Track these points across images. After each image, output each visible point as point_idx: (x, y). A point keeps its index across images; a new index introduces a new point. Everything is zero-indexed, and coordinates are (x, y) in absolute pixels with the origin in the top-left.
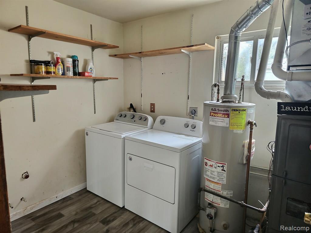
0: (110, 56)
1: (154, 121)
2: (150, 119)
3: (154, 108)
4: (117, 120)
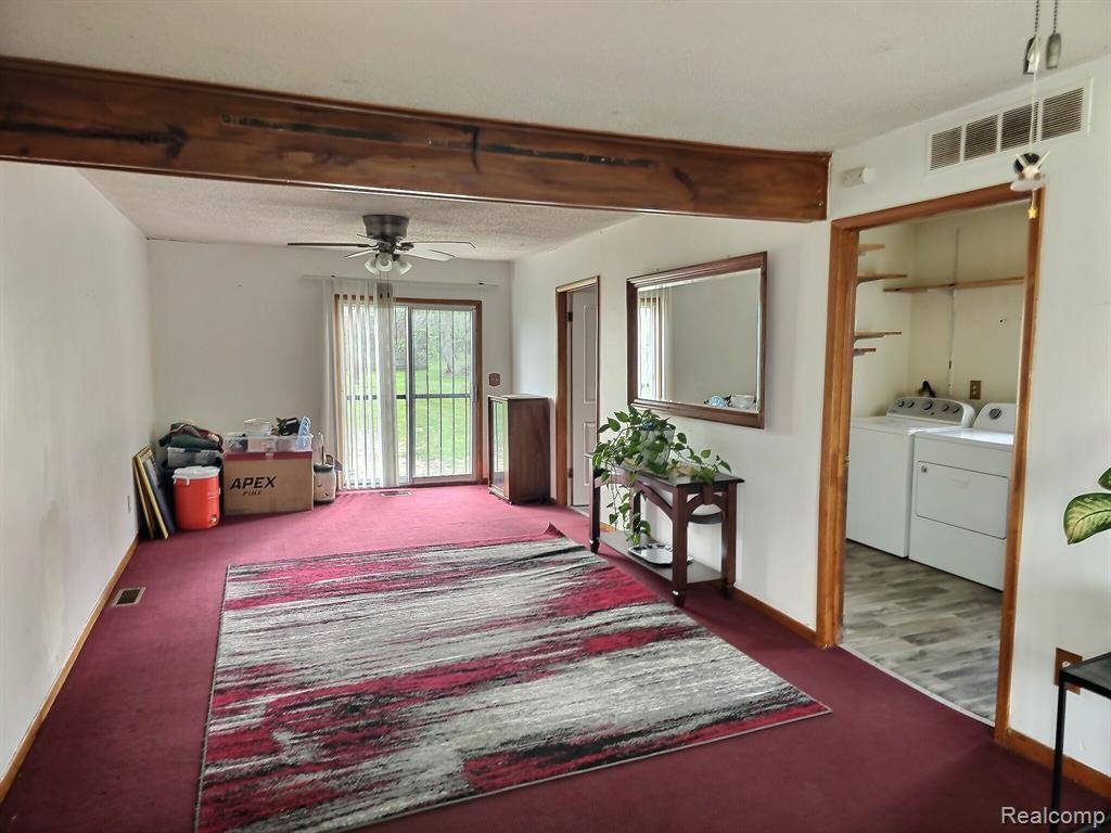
0: (886, 290)
1: (977, 412)
2: (968, 411)
3: (979, 389)
4: (894, 412)
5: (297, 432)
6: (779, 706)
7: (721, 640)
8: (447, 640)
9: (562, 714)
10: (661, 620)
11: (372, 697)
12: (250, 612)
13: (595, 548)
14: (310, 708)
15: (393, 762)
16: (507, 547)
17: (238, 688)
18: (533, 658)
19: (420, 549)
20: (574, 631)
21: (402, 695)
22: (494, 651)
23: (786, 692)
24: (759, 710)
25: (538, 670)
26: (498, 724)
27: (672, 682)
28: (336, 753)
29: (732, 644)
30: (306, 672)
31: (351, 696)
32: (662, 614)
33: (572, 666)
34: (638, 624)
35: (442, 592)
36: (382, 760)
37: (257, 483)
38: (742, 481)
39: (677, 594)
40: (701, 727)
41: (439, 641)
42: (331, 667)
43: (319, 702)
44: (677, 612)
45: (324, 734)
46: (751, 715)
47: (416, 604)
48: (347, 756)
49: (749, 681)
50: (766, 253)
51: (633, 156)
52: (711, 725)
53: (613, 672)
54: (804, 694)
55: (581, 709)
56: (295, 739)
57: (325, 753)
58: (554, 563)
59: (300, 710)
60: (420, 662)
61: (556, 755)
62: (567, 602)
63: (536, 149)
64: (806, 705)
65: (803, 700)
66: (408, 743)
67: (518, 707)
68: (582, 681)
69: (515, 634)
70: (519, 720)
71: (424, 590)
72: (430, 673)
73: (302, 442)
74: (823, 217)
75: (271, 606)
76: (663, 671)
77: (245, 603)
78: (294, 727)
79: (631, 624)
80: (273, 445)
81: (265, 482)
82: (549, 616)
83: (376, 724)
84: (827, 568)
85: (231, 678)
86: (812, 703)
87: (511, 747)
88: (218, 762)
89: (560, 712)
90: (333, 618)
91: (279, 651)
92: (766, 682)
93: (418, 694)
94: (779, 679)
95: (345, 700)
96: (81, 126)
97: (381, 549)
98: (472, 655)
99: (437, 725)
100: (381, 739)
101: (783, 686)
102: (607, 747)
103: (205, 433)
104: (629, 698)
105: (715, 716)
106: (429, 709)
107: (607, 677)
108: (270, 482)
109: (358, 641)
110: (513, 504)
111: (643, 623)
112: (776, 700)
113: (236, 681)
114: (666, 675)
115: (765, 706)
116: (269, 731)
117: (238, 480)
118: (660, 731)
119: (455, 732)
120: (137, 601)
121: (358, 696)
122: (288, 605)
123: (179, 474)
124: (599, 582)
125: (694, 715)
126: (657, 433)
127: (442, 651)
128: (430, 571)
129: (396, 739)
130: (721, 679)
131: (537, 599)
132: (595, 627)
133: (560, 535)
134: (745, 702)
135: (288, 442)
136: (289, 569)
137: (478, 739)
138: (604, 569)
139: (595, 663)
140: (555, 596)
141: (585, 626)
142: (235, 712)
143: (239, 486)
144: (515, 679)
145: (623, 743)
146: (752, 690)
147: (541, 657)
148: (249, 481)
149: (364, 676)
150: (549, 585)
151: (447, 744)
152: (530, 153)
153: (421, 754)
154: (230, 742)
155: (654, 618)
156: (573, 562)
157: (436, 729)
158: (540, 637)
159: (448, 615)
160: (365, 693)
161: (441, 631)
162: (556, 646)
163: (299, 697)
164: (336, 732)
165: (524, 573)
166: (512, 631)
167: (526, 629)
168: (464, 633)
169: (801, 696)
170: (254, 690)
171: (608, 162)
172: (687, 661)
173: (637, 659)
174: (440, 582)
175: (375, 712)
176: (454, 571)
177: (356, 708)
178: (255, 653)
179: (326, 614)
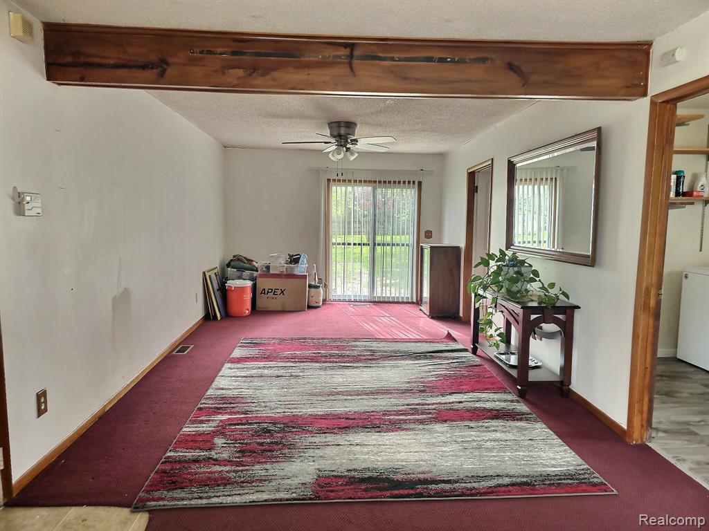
5: (298, 263)
6: (570, 482)
7: (544, 426)
8: (345, 397)
9: (399, 458)
10: (502, 405)
11: (282, 426)
12: (239, 366)
13: (474, 351)
14: (243, 427)
15: (273, 469)
16: (414, 344)
17: (211, 408)
18: (397, 417)
19: (356, 340)
20: (434, 404)
21: (300, 427)
22: (372, 409)
23: (582, 472)
24: (552, 482)
25: (395, 426)
26: (352, 457)
27: (491, 450)
28: (243, 456)
29: (552, 430)
30: (252, 405)
31: (269, 423)
32: (505, 401)
33: (421, 427)
34: (484, 406)
35: (357, 367)
36: (268, 466)
37: (275, 292)
38: (579, 308)
39: (520, 388)
40: (499, 486)
41: (341, 397)
42: (268, 404)
43: (251, 424)
44: (518, 401)
45: (242, 444)
46: (545, 484)
47: (337, 373)
48: (249, 460)
49: (554, 459)
50: (599, 129)
51: (473, 56)
52: (508, 485)
53: (448, 435)
54: (598, 476)
55: (413, 457)
56: (225, 443)
57: (237, 455)
58: (440, 358)
59: (237, 427)
60: (320, 410)
61: (381, 485)
62: (437, 384)
63: (396, 56)
64: (595, 485)
65: (595, 480)
66: (289, 458)
67: (370, 448)
68: (423, 438)
69: (391, 400)
70: (367, 457)
71: (346, 364)
72: (324, 417)
73: (301, 269)
74: (645, 94)
75: (252, 363)
76: (488, 441)
77: (239, 360)
78: (228, 437)
79: (478, 405)
80: (284, 270)
81: (279, 292)
82: (421, 391)
83: (276, 443)
84: (637, 380)
85: (210, 402)
86: (602, 483)
87: (353, 473)
88: (177, 450)
89: (398, 457)
90: (284, 375)
91: (244, 390)
92: (568, 462)
93: (310, 429)
94: (580, 461)
95: (265, 425)
96: (112, 62)
97: (333, 337)
98: (356, 409)
99: (312, 450)
100: (274, 453)
101: (582, 467)
102: (419, 486)
103: (250, 261)
104: (452, 456)
105: (514, 479)
106: (313, 440)
107: (443, 438)
108: (282, 292)
109: (291, 391)
110: (432, 318)
111: (488, 405)
112: (570, 476)
113: (212, 404)
114: (488, 443)
115: (559, 480)
116: (213, 437)
117: (264, 289)
118: (465, 483)
119: (321, 457)
120: (185, 353)
121: (274, 424)
122: (261, 364)
123: (230, 283)
124: (467, 374)
125: (498, 476)
126: (516, 269)
127: (338, 404)
128: (355, 353)
129: (283, 454)
130: (532, 454)
131: (418, 380)
132: (450, 403)
133: (454, 340)
134: (544, 473)
135: (293, 268)
136: (274, 343)
137: (334, 464)
138: (475, 366)
139: (438, 427)
140: (431, 379)
141: (443, 401)
142: (202, 422)
143: (264, 293)
144: (377, 429)
145: (433, 486)
146: (553, 466)
147: (401, 417)
148: (270, 291)
149: (284, 412)
150: (430, 372)
151: (313, 463)
152: (392, 59)
153: (294, 467)
154: (189, 439)
155: (497, 403)
156: (454, 359)
157: (311, 452)
158: (408, 405)
159: (352, 382)
160: (279, 423)
161: (344, 392)
162: (415, 411)
163: (240, 419)
164: (250, 444)
165: (416, 362)
166: (390, 398)
167: (401, 397)
168: (358, 395)
169: (594, 477)
170: (219, 411)
171: (453, 61)
172: (510, 436)
173: (471, 430)
174: (360, 361)
175: (279, 435)
176: (371, 355)
177: (269, 431)
178: (231, 389)
179: (281, 372)
